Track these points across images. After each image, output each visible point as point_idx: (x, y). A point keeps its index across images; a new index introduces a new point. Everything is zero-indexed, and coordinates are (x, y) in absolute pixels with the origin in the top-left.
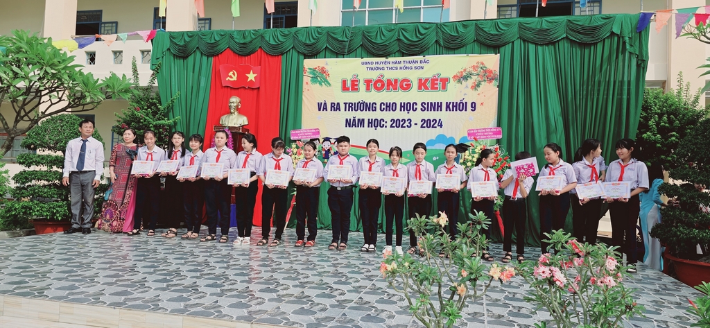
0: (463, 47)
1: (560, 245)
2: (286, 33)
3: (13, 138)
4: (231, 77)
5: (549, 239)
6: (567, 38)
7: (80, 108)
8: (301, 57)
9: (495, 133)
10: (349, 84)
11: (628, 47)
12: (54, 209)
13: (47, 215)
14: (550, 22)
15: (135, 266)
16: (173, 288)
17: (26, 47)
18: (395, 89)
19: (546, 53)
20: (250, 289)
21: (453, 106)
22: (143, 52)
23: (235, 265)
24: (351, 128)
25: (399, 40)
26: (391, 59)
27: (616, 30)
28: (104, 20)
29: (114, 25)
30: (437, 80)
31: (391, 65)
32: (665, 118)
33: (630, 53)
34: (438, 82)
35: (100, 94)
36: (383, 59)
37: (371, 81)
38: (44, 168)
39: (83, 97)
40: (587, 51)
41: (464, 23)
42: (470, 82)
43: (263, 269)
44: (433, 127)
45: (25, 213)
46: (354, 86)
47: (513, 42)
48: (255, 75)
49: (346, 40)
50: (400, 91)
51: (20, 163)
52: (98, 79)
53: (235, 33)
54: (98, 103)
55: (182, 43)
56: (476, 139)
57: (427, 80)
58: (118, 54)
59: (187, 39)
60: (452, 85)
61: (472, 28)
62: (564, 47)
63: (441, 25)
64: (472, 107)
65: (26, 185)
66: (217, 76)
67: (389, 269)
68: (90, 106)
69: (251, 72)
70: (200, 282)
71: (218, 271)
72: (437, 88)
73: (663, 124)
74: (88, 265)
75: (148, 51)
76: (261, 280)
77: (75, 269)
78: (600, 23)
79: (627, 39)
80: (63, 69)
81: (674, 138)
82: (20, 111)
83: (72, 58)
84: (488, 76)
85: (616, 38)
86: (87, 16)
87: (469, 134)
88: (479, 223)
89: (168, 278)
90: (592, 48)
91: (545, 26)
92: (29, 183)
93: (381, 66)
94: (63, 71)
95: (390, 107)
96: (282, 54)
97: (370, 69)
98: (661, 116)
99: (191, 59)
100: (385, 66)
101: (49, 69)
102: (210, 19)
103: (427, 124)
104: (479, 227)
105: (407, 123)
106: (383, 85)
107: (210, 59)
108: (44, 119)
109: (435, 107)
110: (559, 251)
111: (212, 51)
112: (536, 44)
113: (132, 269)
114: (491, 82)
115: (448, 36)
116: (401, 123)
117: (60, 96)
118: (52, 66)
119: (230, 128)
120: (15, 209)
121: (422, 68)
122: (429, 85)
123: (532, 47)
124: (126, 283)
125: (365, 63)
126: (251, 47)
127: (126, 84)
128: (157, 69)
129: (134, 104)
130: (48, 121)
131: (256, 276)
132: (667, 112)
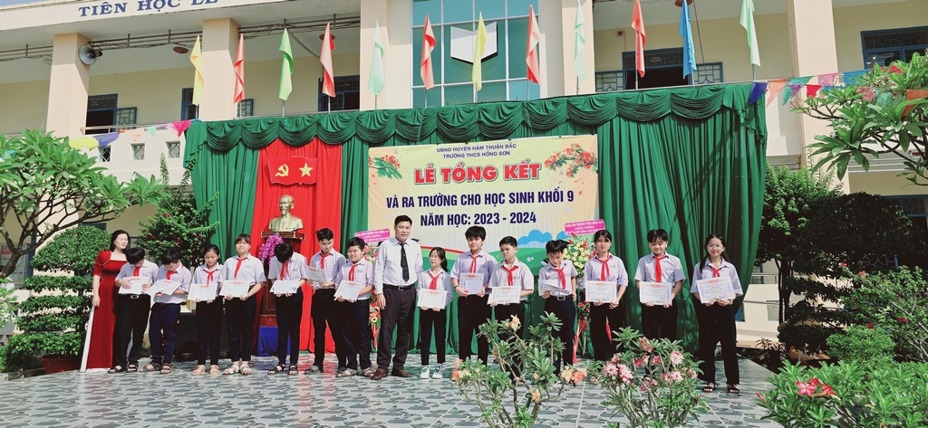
0: (554, 127)
1: (628, 343)
2: (347, 118)
3: (17, 258)
4: (281, 172)
5: (618, 337)
6: (672, 114)
7: (100, 218)
8: (365, 146)
9: (596, 226)
10: (423, 175)
11: (742, 120)
12: (70, 341)
13: (61, 350)
14: (652, 96)
15: (177, 401)
16: (226, 421)
17: (39, 150)
18: (478, 178)
19: (649, 131)
20: (313, 418)
21: (547, 196)
22: (169, 144)
23: (293, 396)
24: (427, 226)
25: (480, 122)
26: (471, 144)
27: (727, 103)
28: (119, 105)
29: (133, 111)
30: (526, 166)
31: (472, 152)
32: (793, 201)
33: (747, 129)
34: (528, 169)
35: (125, 201)
36: (462, 145)
37: (449, 170)
38: (57, 293)
39: (103, 205)
40: (697, 130)
41: (554, 100)
42: (565, 167)
43: (327, 398)
44: (525, 222)
45: (33, 348)
46: (430, 177)
47: (611, 121)
48: (311, 169)
49: (418, 124)
50: (484, 181)
51: (29, 288)
52: (123, 183)
53: (286, 121)
54: (122, 211)
55: (222, 135)
56: (574, 235)
57: (514, 167)
58: (139, 147)
59: (228, 129)
60: (544, 172)
61: (563, 108)
62: (669, 124)
63: (527, 104)
64: (569, 196)
65: (35, 313)
66: (265, 171)
67: (461, 376)
68: (112, 215)
69: (306, 165)
70: (254, 414)
71: (274, 403)
72: (527, 176)
73: (790, 208)
74: (123, 403)
75: (177, 143)
76: (326, 410)
77: (108, 407)
78: (708, 96)
79: (740, 112)
80: (82, 173)
81: (802, 224)
82: (27, 225)
83: (93, 161)
84: (585, 160)
85: (728, 113)
86: (98, 102)
87: (567, 229)
88: (550, 325)
89: (218, 411)
90: (702, 125)
91: (646, 100)
92: (39, 312)
93: (460, 152)
94: (83, 176)
95: (474, 199)
96: (343, 143)
97: (448, 156)
98: (787, 199)
99: (232, 153)
100: (465, 153)
101: (65, 174)
102: (252, 100)
103: (518, 218)
104: (549, 329)
105: (494, 218)
106: (463, 175)
107: (255, 152)
108: (58, 233)
109: (526, 197)
110: (628, 349)
111: (258, 143)
112: (638, 122)
113: (175, 404)
114: (589, 167)
115: (536, 116)
116: (487, 219)
117: (78, 204)
118: (71, 170)
119: (281, 234)
120: (23, 344)
121: (508, 153)
122: (517, 172)
123: (633, 126)
124: (172, 418)
125: (442, 150)
126: (305, 136)
127: (155, 187)
128: (190, 165)
129: (163, 210)
130: (62, 236)
131: (319, 405)
132: (795, 193)
